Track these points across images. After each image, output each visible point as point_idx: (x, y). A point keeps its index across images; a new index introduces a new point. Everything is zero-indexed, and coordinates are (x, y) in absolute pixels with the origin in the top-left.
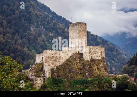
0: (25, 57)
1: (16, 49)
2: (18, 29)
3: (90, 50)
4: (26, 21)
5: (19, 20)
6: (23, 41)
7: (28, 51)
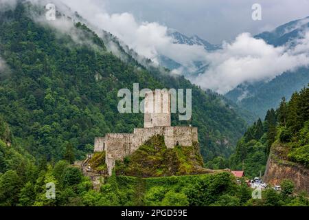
0: (86, 124)
1: (72, 112)
2: (75, 79)
3: (174, 133)
4: (87, 66)
5: (76, 65)
6: (83, 99)
7: (91, 115)
